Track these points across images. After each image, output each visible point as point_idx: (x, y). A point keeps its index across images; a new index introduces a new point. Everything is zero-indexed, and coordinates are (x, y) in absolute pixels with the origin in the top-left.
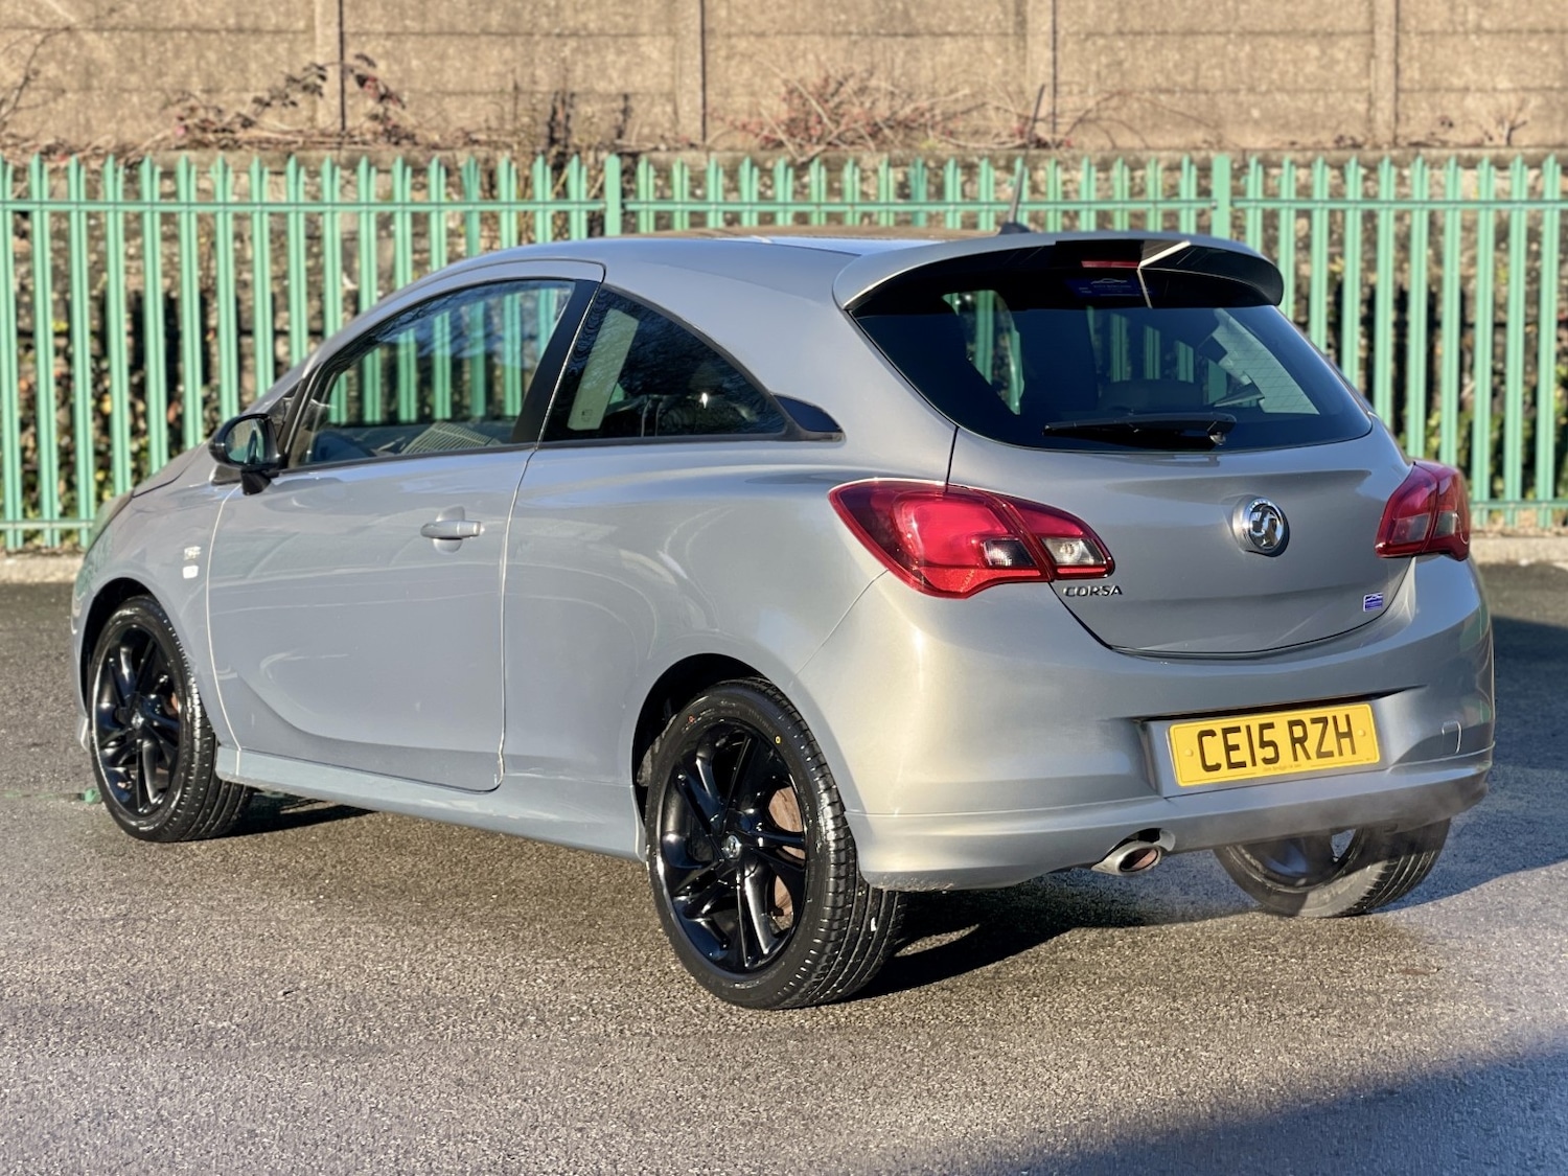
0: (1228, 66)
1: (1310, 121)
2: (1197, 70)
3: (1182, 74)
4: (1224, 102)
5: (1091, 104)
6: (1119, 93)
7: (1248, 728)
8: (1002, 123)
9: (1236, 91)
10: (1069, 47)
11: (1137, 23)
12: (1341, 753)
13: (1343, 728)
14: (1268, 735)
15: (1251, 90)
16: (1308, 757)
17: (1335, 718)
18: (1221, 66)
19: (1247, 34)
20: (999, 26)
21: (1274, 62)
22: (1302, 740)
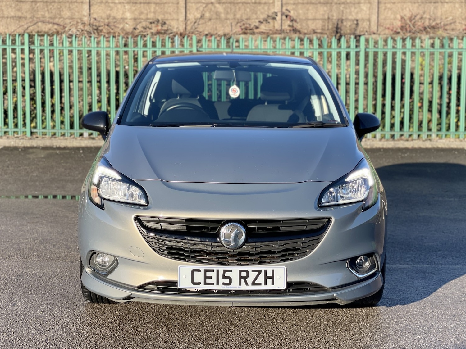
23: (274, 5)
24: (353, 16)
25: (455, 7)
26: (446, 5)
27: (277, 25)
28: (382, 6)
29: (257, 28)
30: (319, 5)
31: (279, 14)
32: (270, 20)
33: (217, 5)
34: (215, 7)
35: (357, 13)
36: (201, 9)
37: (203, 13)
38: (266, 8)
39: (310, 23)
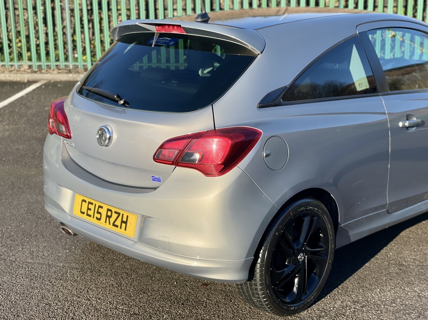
7: (95, 205)
12: (121, 228)
13: (125, 220)
14: (100, 210)
16: (110, 224)
17: (123, 215)
22: (110, 217)
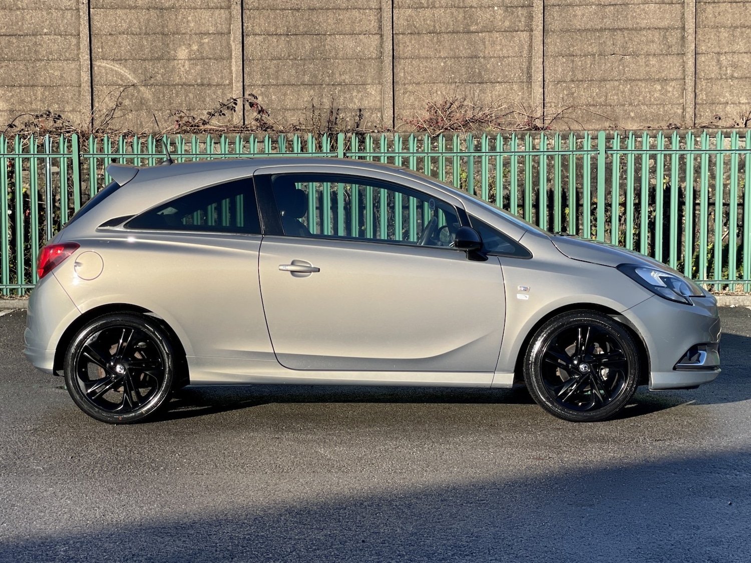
0: (620, 94)
1: (657, 117)
2: (606, 96)
3: (600, 98)
4: (619, 110)
5: (560, 111)
6: (572, 107)
8: (521, 120)
9: (624, 105)
10: (550, 87)
11: (580, 77)
15: (630, 104)
18: (617, 94)
19: (628, 80)
20: (520, 78)
21: (641, 92)
23: (232, 88)
24: (355, 104)
25: (512, 89)
26: (498, 87)
27: (237, 119)
28: (400, 89)
29: (204, 123)
30: (302, 87)
31: (240, 102)
32: (225, 112)
33: (142, 89)
34: (139, 91)
35: (362, 99)
36: (117, 94)
37: (120, 100)
38: (219, 92)
39: (288, 114)
